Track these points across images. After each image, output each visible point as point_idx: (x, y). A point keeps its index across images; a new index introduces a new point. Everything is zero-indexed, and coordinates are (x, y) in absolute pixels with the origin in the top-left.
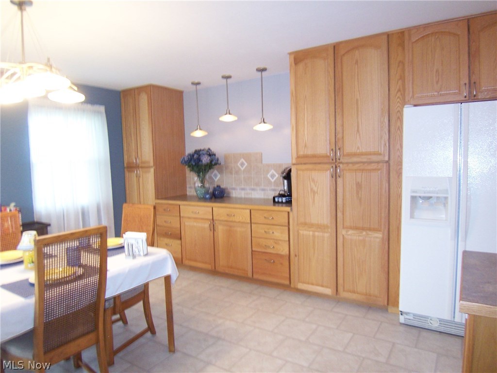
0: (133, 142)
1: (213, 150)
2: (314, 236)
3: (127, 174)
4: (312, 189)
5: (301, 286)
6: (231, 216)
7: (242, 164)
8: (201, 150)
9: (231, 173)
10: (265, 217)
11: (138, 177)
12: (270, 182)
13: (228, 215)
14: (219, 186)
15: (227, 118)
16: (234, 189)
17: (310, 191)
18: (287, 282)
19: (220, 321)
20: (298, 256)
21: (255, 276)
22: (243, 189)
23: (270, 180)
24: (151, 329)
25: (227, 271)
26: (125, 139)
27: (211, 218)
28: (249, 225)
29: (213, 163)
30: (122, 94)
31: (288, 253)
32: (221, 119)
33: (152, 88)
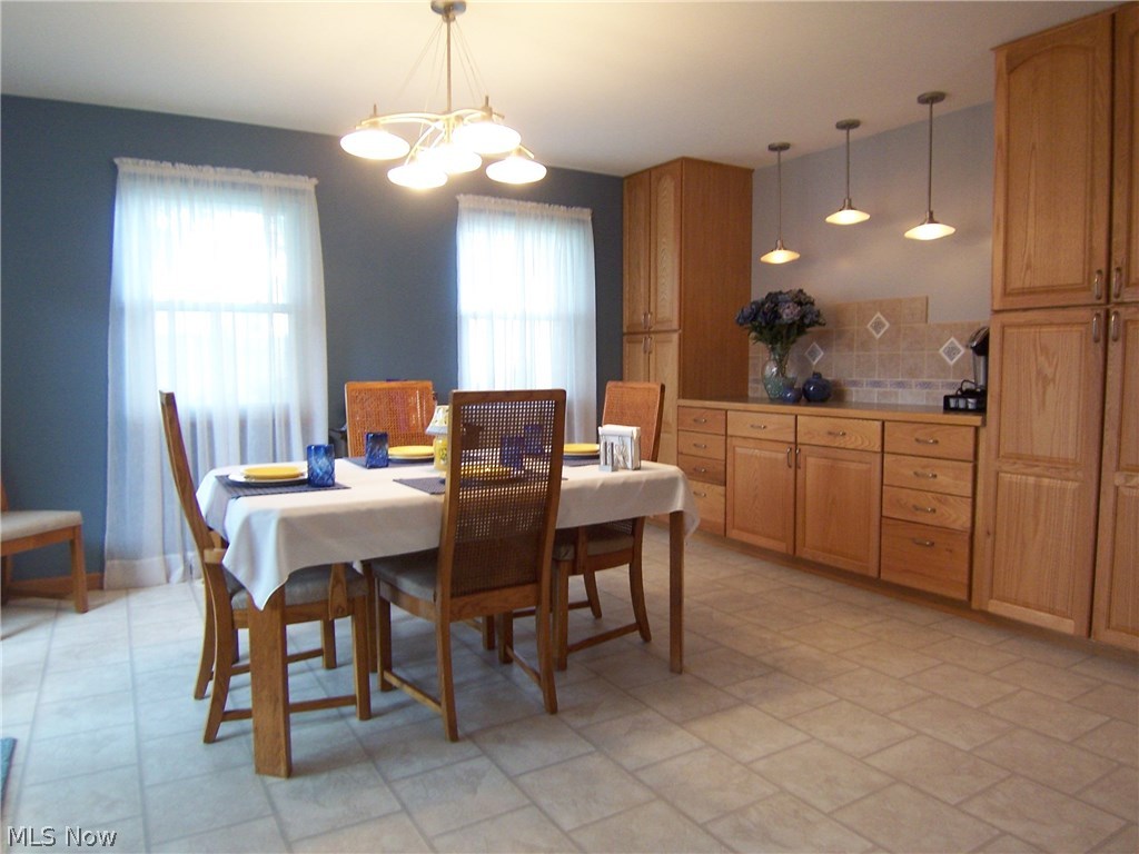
0: (642, 281)
1: (808, 294)
2: (1038, 487)
3: (627, 347)
4: (1039, 372)
5: (995, 607)
6: (838, 435)
7: (878, 326)
8: (781, 293)
9: (850, 347)
10: (917, 440)
11: (647, 352)
12: (944, 367)
13: (830, 433)
14: (817, 375)
15: (846, 217)
16: (855, 383)
17: (1034, 374)
18: (963, 596)
19: (785, 644)
20: (995, 533)
21: (884, 576)
22: (877, 384)
23: (944, 361)
24: (642, 625)
25: (820, 560)
26: (626, 276)
27: (792, 439)
28: (878, 457)
29: (807, 321)
30: (626, 182)
31: (968, 524)
32: (830, 219)
33: (687, 164)
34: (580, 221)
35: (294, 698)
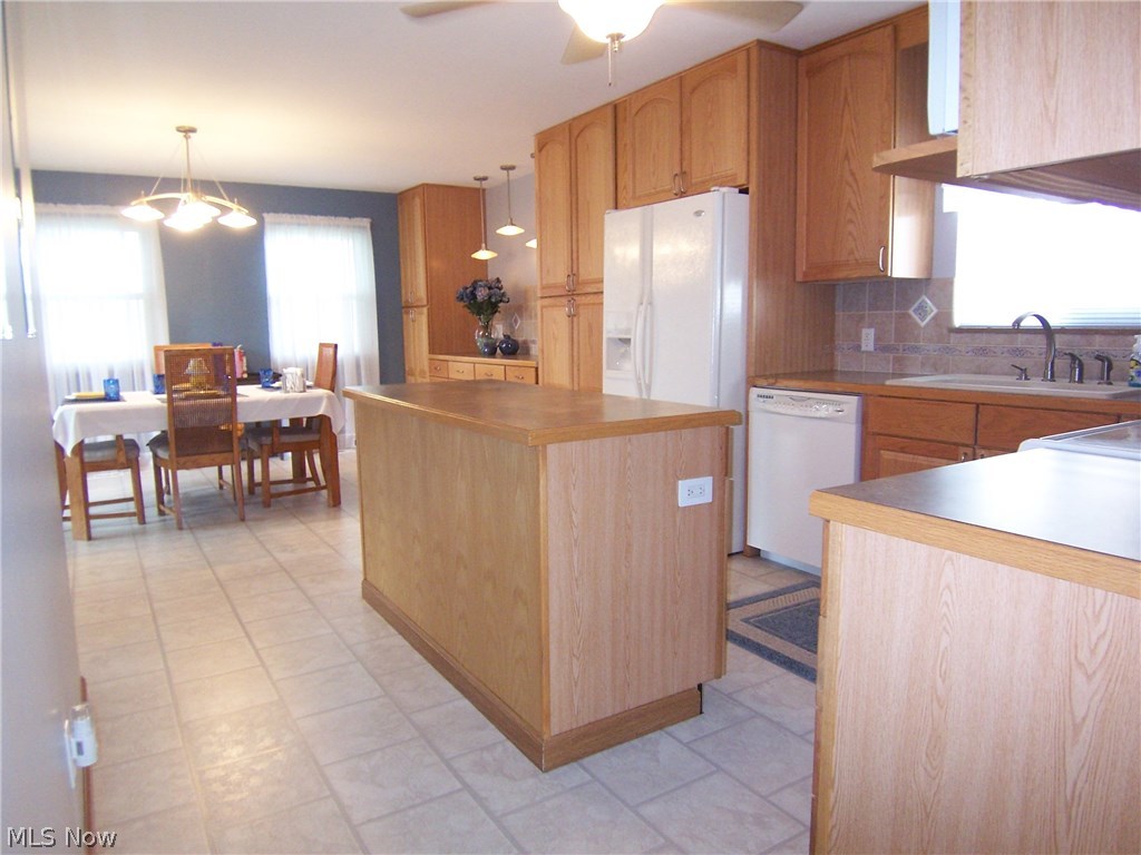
0: (409, 270)
6: (489, 375)
10: (516, 377)
11: (413, 320)
13: (486, 375)
14: (507, 337)
15: (509, 231)
29: (498, 300)
30: (399, 198)
32: (498, 231)
33: (426, 188)
34: (362, 228)
35: (91, 499)
